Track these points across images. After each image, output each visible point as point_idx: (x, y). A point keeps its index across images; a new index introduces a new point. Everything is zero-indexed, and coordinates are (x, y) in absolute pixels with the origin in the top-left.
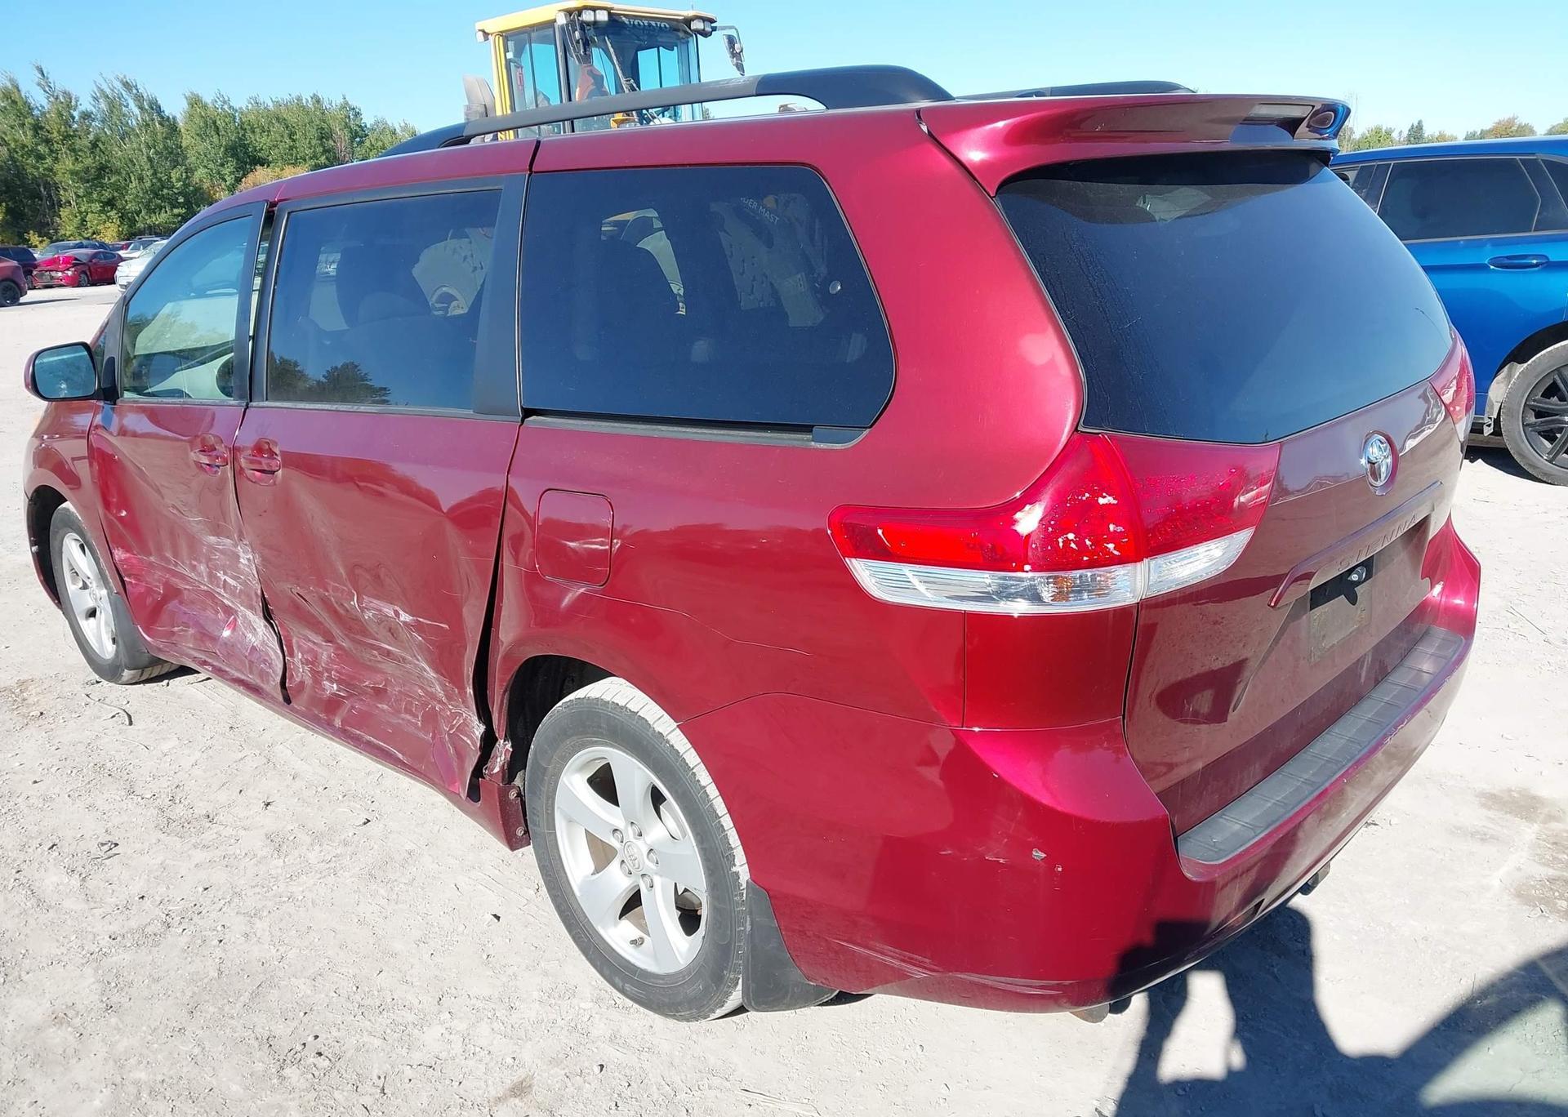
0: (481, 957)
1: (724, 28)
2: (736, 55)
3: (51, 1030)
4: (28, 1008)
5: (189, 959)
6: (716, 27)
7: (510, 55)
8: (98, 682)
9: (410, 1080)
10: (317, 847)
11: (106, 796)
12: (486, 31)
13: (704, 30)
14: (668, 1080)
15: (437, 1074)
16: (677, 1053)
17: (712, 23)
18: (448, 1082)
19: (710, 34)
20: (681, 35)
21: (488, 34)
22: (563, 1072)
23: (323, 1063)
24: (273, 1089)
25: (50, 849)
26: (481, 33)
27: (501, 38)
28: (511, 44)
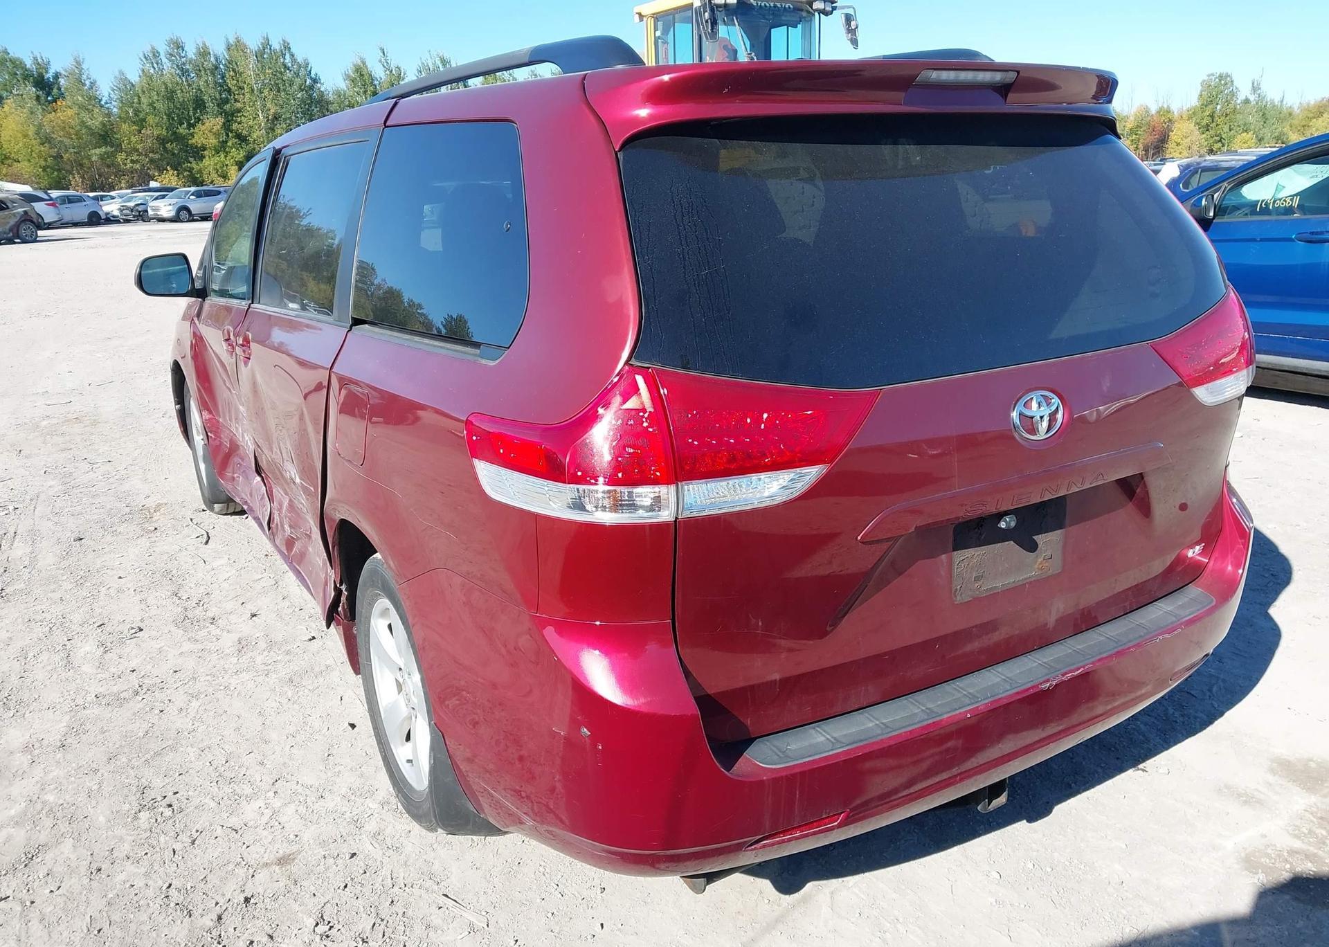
0: (324, 755)
1: (843, 8)
2: (852, 31)
3: (18, 755)
4: (16, 736)
5: (134, 721)
6: (836, 7)
7: (658, 33)
8: (204, 510)
9: (217, 837)
10: (266, 653)
11: (158, 594)
12: (643, 14)
13: (824, 9)
14: (394, 875)
15: (237, 836)
16: (414, 855)
17: (833, 3)
18: (240, 844)
19: (831, 13)
20: (804, 14)
21: (644, 16)
22: (323, 853)
23: (168, 812)
24: (125, 825)
25: (98, 627)
26: (637, 15)
27: (653, 19)
28: (660, 24)
